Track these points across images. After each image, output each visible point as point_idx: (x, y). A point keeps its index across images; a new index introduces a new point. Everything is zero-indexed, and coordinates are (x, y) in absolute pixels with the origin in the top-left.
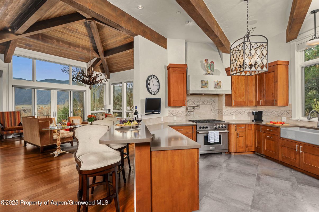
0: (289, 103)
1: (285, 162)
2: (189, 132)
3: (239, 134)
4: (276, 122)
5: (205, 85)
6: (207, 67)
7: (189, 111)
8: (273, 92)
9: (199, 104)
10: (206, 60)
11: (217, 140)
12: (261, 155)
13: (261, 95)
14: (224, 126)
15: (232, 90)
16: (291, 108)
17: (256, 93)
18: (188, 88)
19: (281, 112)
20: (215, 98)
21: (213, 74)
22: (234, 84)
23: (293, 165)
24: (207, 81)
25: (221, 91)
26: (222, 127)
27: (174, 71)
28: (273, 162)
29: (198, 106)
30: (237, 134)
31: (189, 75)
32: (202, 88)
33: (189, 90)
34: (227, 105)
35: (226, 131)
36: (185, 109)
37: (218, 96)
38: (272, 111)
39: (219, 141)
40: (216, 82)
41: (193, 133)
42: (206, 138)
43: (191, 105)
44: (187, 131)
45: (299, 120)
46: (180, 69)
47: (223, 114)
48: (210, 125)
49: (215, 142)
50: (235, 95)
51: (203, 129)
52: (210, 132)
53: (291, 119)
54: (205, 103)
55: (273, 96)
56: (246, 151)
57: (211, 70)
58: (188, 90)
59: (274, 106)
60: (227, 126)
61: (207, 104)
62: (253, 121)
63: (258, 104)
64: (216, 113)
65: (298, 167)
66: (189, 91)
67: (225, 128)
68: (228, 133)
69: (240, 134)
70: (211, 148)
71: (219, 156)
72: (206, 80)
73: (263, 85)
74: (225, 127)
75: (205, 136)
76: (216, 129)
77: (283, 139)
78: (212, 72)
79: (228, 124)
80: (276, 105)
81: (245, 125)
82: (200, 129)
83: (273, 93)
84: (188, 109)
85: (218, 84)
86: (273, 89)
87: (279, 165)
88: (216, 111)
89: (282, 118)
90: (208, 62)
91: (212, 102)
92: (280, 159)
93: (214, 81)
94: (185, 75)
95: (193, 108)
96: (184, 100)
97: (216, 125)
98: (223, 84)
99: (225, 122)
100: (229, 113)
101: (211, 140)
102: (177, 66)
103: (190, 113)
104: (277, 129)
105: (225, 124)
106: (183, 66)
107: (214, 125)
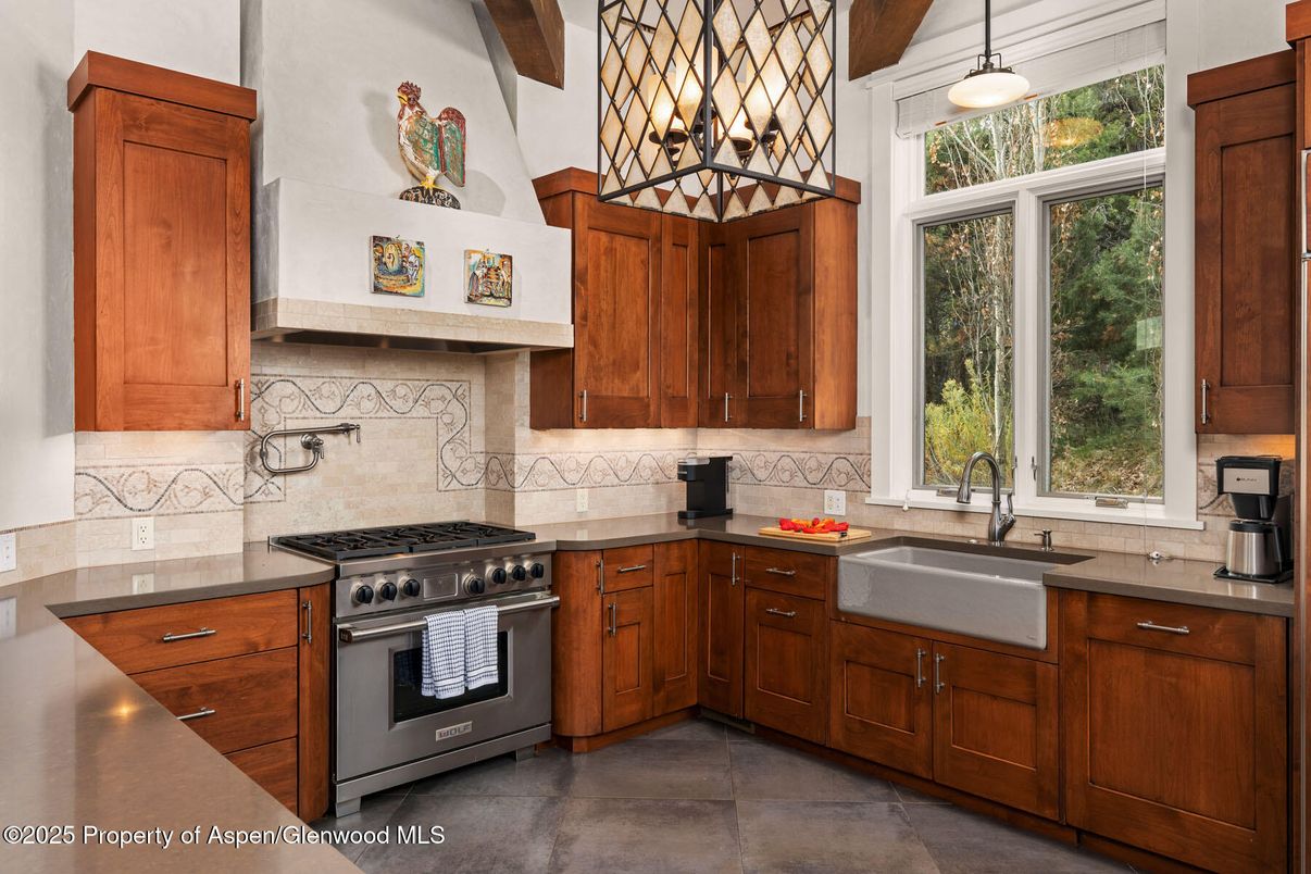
0: (861, 412)
1: (860, 753)
2: (269, 643)
3: (619, 613)
4: (810, 524)
5: (401, 270)
6: (415, 144)
7: (274, 464)
8: (792, 349)
9: (356, 413)
10: (410, 93)
11: (486, 676)
12: (733, 724)
13: (726, 366)
14: (527, 565)
15: (573, 322)
16: (870, 438)
17: (703, 350)
18: (266, 285)
19: (820, 464)
20: (464, 377)
21: (454, 199)
22: (590, 286)
23: (900, 768)
24: (414, 246)
25: (507, 324)
26: (519, 574)
27: (132, 122)
28: (799, 761)
29: (346, 429)
30: (607, 614)
31: (277, 181)
32: (377, 290)
33: (275, 300)
34: (541, 422)
35: (542, 599)
36: (239, 453)
37: (485, 361)
38: (779, 455)
39: (495, 680)
40: (476, 258)
41: (305, 650)
42: (409, 663)
43: (292, 425)
44: (256, 635)
45: (906, 508)
46: (189, 120)
47: (519, 480)
48: (433, 569)
49: (472, 686)
50: (591, 355)
51: (388, 605)
52: (434, 621)
53: (868, 501)
54: (398, 404)
55: (788, 374)
56: (657, 715)
57: (443, 167)
58: (266, 304)
59: (796, 428)
60: (545, 561)
61: (414, 414)
62: (682, 516)
63: (711, 417)
64: (472, 478)
65: (924, 775)
66: (275, 309)
67: (536, 583)
68: (555, 609)
69: (625, 607)
70: (441, 734)
71: (495, 782)
72: (409, 238)
73: (741, 309)
74: (537, 572)
75: (396, 654)
76: (477, 594)
77: (852, 619)
78: (448, 187)
79: (554, 554)
80: (808, 424)
81: (649, 549)
82: (365, 608)
83: (788, 356)
84: (263, 455)
85: (492, 273)
86: (792, 331)
87: (832, 771)
88: (469, 465)
89: (826, 497)
90: (423, 112)
91: (443, 398)
92: (837, 737)
93: (468, 254)
94: (235, 179)
95: (307, 446)
96: (232, 381)
97: (478, 565)
98: (524, 280)
99: (532, 536)
100: (551, 477)
101: (444, 681)
102: (157, 89)
103: (279, 480)
104: (820, 563)
105: (534, 555)
106: (225, 103)
107: (466, 569)
